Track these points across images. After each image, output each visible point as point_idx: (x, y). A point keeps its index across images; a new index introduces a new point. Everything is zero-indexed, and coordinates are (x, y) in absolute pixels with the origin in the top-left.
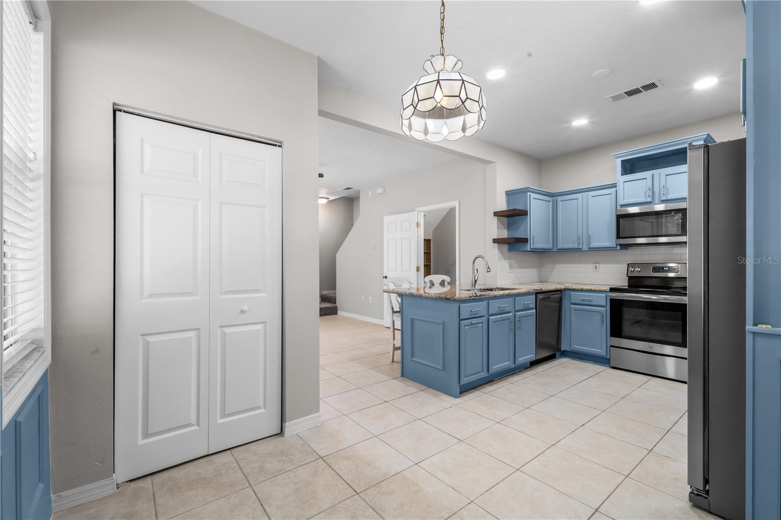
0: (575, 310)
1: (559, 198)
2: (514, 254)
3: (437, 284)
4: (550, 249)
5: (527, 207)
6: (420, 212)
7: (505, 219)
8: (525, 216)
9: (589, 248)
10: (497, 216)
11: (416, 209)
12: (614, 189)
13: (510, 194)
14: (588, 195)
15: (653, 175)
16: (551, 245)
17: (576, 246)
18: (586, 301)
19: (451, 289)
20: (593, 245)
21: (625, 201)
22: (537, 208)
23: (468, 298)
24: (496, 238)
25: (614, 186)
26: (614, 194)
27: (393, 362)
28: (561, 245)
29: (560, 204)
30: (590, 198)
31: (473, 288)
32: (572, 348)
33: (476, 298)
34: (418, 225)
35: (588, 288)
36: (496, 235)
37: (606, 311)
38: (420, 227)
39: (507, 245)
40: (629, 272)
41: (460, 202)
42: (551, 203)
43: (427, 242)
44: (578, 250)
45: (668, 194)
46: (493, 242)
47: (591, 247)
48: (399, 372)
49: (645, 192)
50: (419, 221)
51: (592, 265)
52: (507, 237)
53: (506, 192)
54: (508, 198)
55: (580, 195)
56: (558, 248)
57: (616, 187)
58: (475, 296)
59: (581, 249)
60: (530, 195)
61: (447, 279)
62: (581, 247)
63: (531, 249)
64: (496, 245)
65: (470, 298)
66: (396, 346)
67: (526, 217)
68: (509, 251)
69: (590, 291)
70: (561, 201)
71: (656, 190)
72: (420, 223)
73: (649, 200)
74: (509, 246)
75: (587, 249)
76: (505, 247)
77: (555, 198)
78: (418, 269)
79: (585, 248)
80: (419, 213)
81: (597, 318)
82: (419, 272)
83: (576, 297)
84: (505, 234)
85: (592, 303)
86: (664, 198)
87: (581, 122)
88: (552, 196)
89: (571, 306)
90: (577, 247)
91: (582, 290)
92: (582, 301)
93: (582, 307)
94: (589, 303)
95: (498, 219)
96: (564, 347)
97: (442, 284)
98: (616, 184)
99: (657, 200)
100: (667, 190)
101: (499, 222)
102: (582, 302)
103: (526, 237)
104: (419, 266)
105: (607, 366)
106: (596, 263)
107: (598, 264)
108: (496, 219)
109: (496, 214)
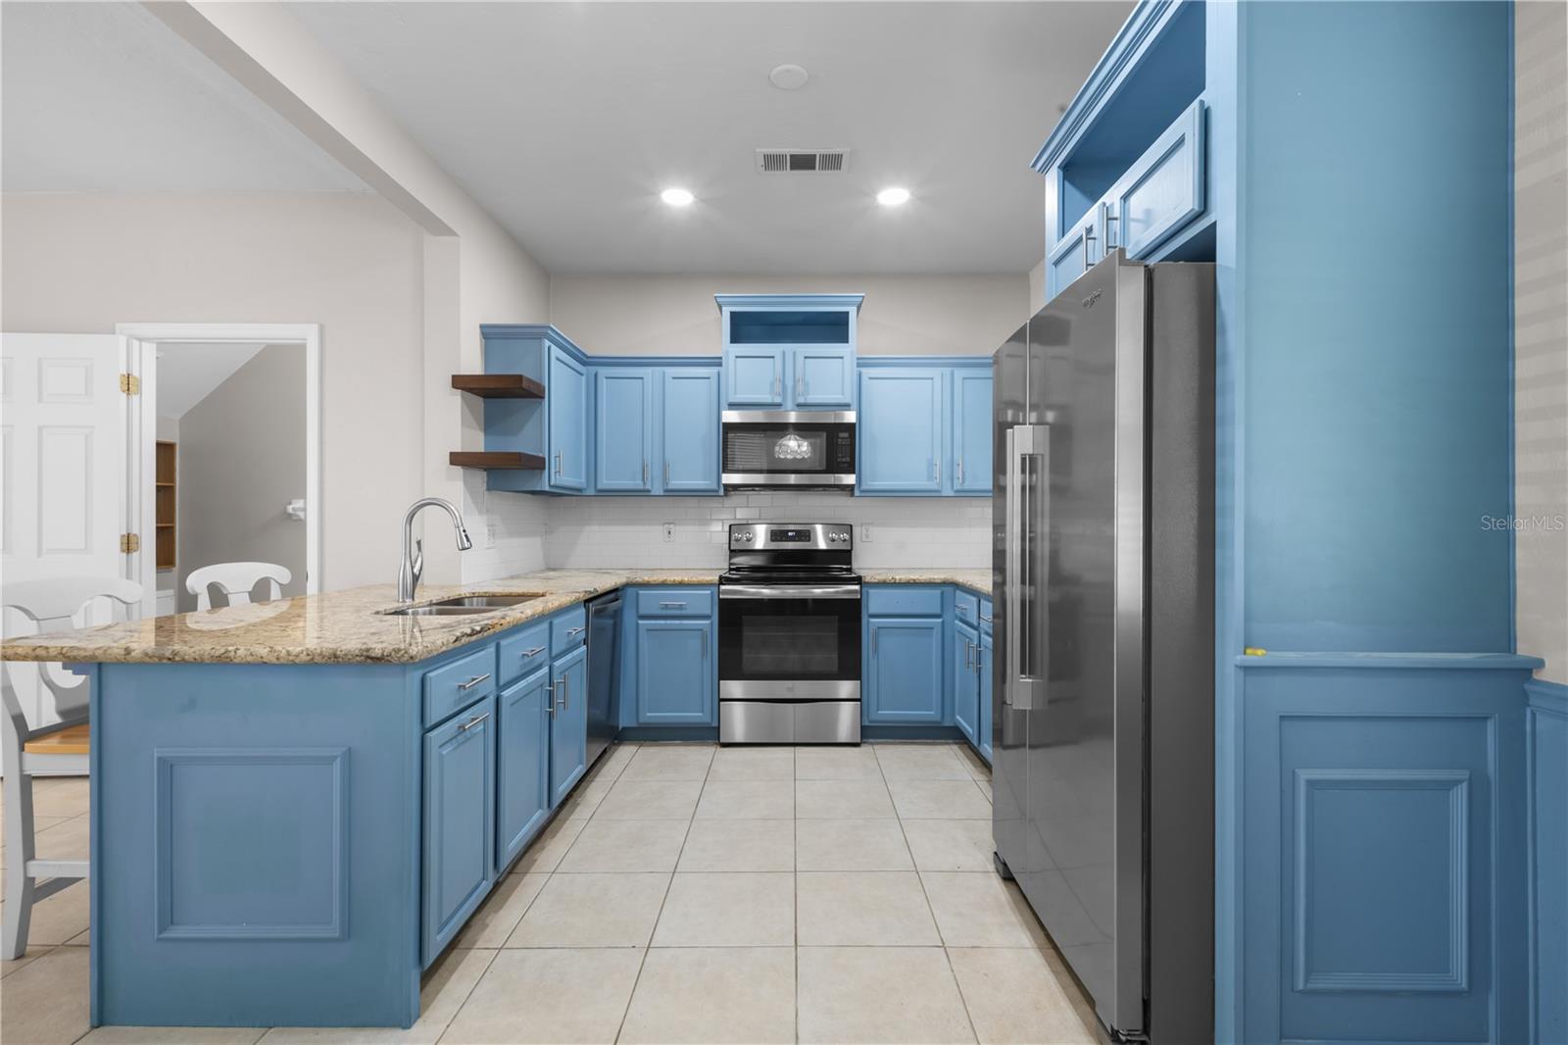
0: (648, 630)
1: (603, 371)
2: (504, 502)
3: (239, 599)
4: (580, 490)
5: (541, 377)
6: (140, 340)
7: (479, 401)
8: (539, 400)
9: (666, 491)
10: (462, 389)
11: (118, 326)
12: (715, 370)
13: (491, 335)
14: (664, 373)
15: (784, 353)
16: (583, 480)
17: (637, 484)
18: (671, 609)
19: (291, 607)
20: (676, 483)
21: (738, 396)
22: (562, 383)
23: (451, 646)
24: (459, 450)
25: (717, 362)
26: (714, 380)
27: (20, 955)
28: (605, 483)
29: (603, 383)
30: (669, 380)
31: (409, 602)
32: (642, 720)
33: (474, 638)
34: (129, 384)
35: (677, 579)
36: (460, 444)
37: (710, 626)
38: (139, 391)
39: (485, 473)
40: (732, 542)
41: (322, 329)
42: (584, 378)
43: (165, 451)
44: (643, 493)
45: (808, 394)
46: (452, 463)
47: (670, 487)
48: (83, 1000)
49: (772, 385)
50: (135, 373)
51: (660, 528)
52: (483, 450)
53: (482, 327)
54: (485, 345)
55: (649, 370)
56: (599, 487)
57: (720, 365)
58: (470, 635)
59: (649, 491)
60: (549, 348)
61: (278, 573)
62: (648, 487)
63: (550, 486)
64: (458, 470)
65: (458, 644)
66: (38, 883)
67: (541, 404)
68: (488, 489)
69: (681, 585)
70: (607, 378)
71: (789, 383)
72: (139, 381)
73: (778, 400)
74: (488, 476)
75: (662, 494)
76: (480, 478)
77: (593, 369)
78: (129, 544)
79: (657, 490)
80: (136, 343)
81: (694, 644)
82: (135, 555)
83: (649, 601)
84: (478, 443)
85: (684, 612)
86: (801, 400)
87: (677, 198)
88: (584, 364)
89: (640, 622)
90: (641, 487)
91: (663, 585)
92: (663, 608)
93: (662, 622)
94: (678, 612)
95: (462, 396)
96: (625, 720)
97: (260, 593)
98: (721, 358)
99: (789, 404)
100: (806, 385)
101: (465, 408)
102: (664, 612)
103: (541, 455)
104: (135, 531)
105: (712, 745)
106: (669, 524)
107: (672, 526)
108: (459, 397)
109: (460, 382)
